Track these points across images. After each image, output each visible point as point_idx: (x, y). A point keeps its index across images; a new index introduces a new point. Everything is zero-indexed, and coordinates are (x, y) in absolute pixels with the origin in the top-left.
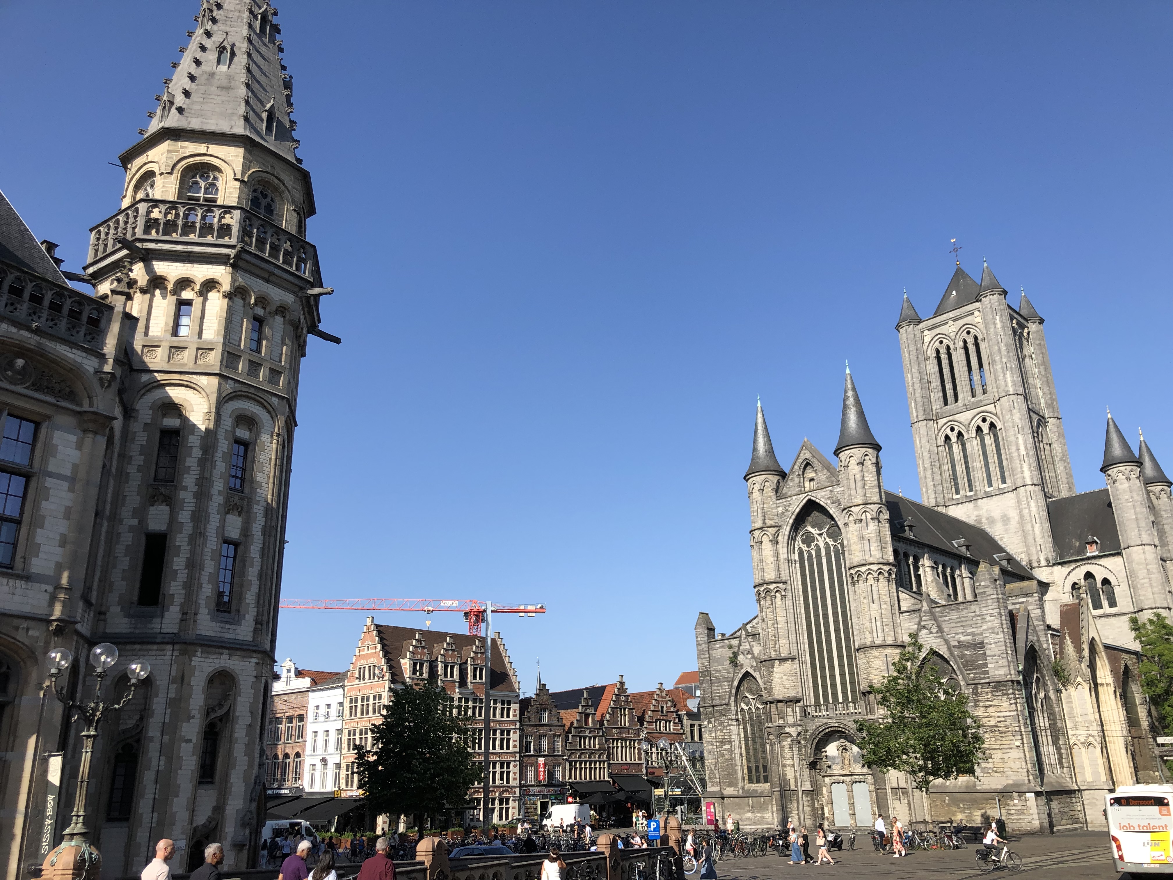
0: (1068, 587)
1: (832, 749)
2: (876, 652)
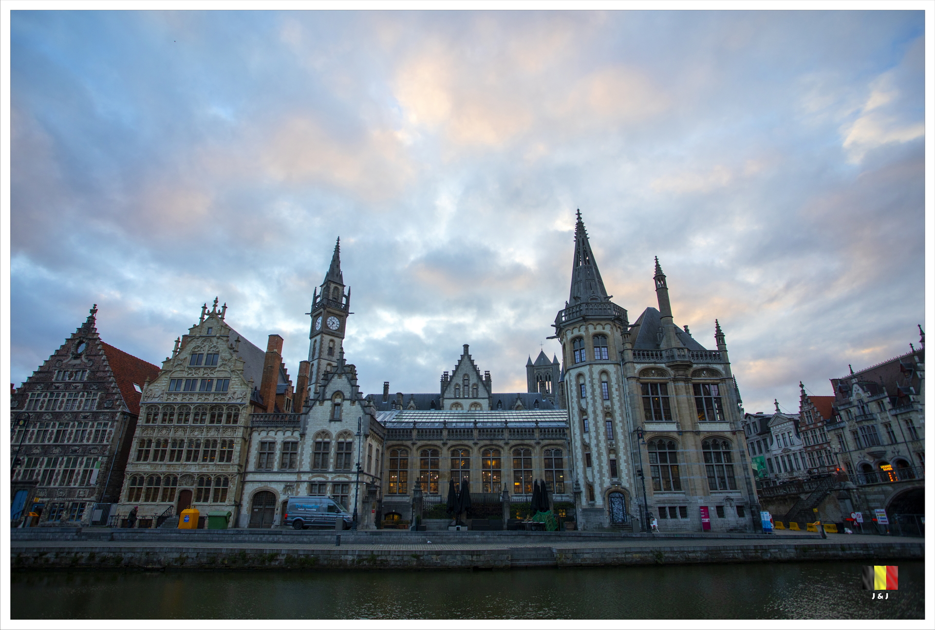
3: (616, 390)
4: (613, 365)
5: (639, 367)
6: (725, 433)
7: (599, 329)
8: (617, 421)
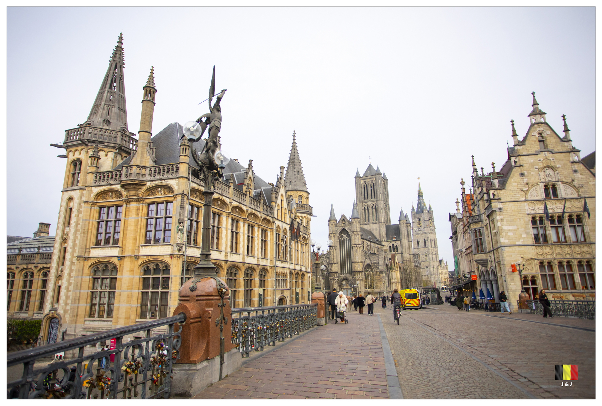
0: (388, 247)
1: (344, 283)
2: (357, 263)
3: (75, 217)
4: (78, 191)
5: (96, 190)
6: (165, 257)
7: (77, 156)
8: (68, 248)
